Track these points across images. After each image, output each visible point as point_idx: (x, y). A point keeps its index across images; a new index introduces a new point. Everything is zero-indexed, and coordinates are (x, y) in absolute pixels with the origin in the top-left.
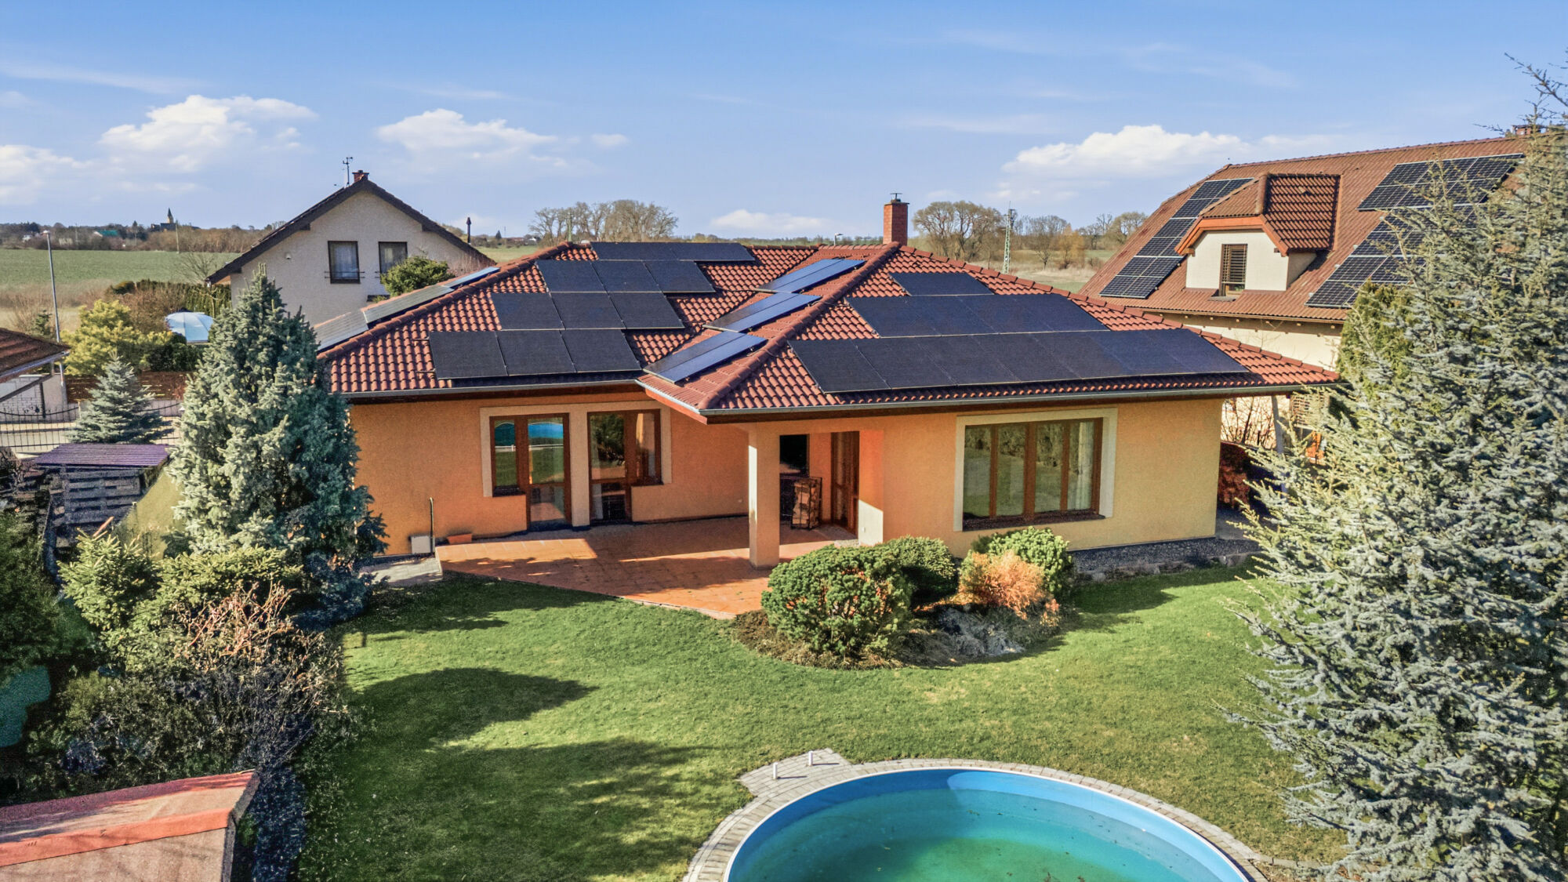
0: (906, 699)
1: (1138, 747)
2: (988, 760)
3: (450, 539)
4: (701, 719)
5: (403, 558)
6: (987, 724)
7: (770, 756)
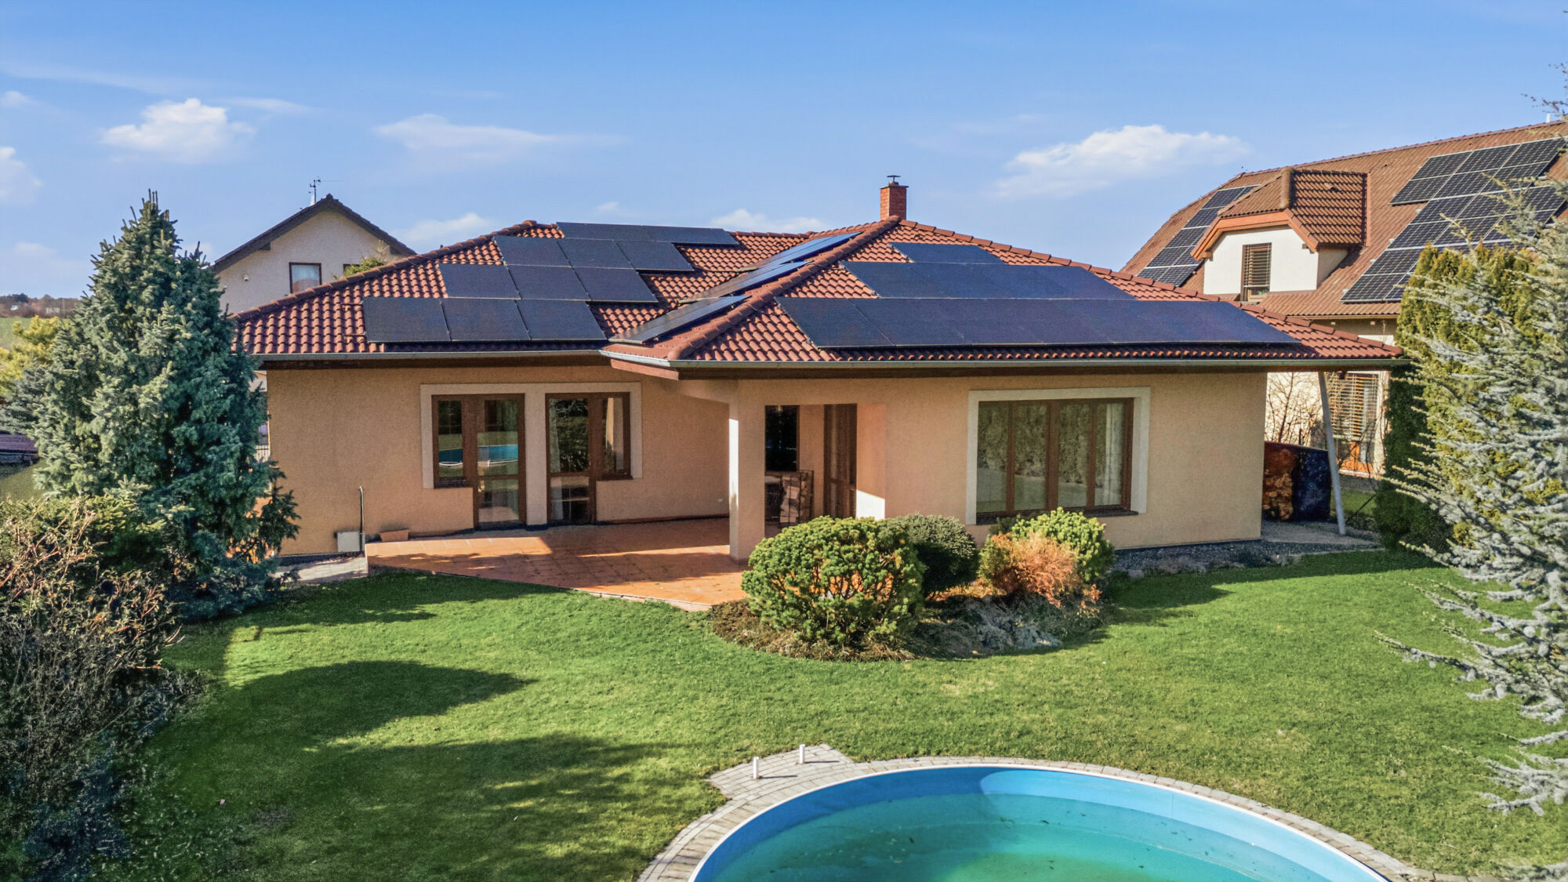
0: (920, 691)
1: (1222, 742)
2: (1030, 757)
3: (382, 536)
4: (663, 712)
5: (327, 558)
6: (1025, 717)
7: (749, 752)
